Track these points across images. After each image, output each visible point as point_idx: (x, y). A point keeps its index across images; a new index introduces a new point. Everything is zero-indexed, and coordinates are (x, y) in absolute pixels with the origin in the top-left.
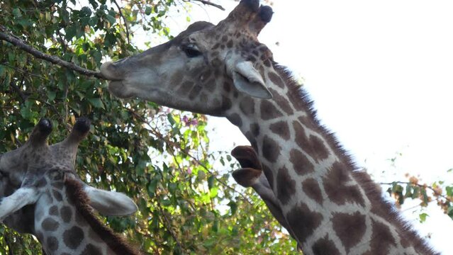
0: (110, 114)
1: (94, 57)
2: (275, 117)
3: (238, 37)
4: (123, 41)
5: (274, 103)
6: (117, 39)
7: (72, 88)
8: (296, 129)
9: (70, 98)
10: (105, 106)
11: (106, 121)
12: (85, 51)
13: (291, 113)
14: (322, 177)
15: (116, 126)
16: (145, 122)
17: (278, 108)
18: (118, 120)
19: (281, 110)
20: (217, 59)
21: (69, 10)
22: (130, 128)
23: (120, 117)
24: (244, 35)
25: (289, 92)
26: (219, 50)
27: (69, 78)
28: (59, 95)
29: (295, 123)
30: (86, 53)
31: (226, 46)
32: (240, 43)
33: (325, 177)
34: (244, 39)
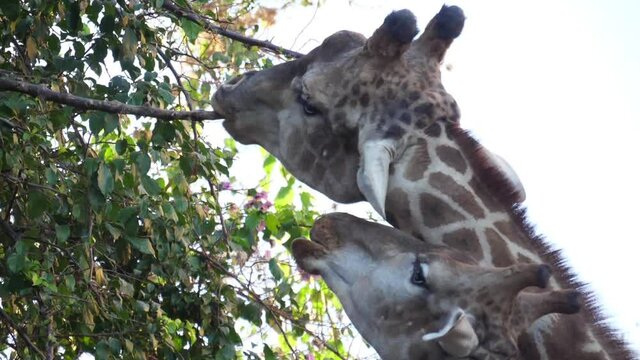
0: (167, 262)
1: (137, 164)
2: (451, 222)
3: (378, 86)
4: (186, 137)
5: (445, 198)
6: (177, 131)
7: (99, 219)
8: (491, 242)
9: (96, 236)
10: (156, 251)
11: (159, 274)
12: (121, 153)
13: (480, 215)
14: (542, 332)
15: (177, 284)
16: (230, 275)
17: (455, 206)
18: (181, 273)
19: (460, 210)
20: (344, 125)
21: (89, 83)
22: (203, 286)
23: (184, 266)
24: (390, 82)
25: (474, 179)
26: (347, 109)
27: (94, 201)
28: (77, 231)
29: (488, 231)
30: (122, 157)
31: (358, 103)
32: (382, 98)
33: (549, 331)
34: (390, 91)
